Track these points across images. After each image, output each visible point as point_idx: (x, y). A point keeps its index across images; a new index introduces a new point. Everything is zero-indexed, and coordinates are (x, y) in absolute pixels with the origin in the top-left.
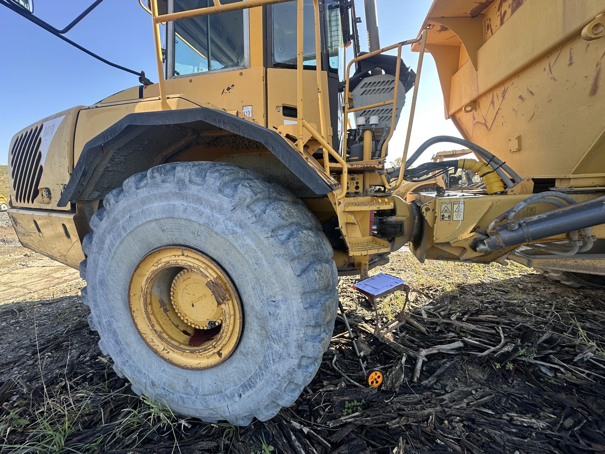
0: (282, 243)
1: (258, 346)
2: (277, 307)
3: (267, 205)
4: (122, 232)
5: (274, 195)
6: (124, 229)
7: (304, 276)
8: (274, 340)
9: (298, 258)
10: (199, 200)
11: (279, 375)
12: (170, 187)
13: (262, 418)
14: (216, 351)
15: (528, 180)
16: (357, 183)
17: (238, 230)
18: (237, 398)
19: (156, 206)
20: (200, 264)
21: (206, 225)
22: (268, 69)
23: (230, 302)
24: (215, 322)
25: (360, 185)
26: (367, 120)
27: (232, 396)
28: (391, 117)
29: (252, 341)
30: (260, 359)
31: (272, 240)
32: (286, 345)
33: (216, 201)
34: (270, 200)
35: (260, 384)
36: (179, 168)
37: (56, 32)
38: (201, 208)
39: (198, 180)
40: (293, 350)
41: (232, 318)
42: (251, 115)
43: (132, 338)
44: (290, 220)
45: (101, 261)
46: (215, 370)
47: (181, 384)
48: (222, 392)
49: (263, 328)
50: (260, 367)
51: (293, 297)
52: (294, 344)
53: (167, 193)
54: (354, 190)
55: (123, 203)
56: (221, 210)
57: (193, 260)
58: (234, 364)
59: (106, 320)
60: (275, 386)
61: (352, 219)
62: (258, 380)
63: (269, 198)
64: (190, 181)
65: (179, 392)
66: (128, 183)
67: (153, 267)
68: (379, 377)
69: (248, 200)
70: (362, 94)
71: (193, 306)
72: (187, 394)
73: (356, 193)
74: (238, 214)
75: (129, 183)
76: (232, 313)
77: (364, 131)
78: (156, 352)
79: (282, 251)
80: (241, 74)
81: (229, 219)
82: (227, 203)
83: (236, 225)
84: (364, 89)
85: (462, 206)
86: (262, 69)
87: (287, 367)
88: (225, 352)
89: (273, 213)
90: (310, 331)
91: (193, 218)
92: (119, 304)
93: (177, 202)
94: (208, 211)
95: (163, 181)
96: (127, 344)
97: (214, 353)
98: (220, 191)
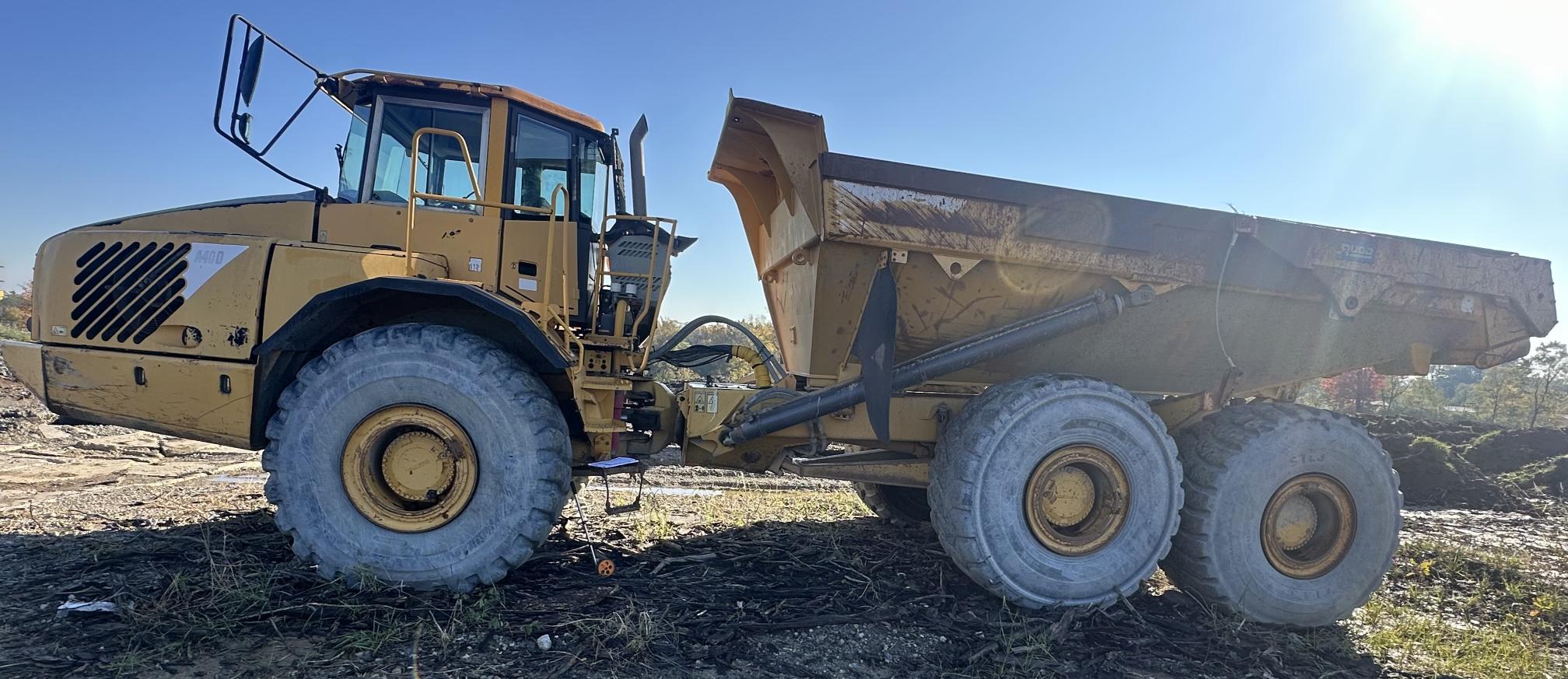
0: (523, 406)
1: (491, 501)
2: (513, 461)
3: (511, 374)
4: (349, 387)
5: (516, 365)
6: (352, 384)
7: (540, 435)
8: (508, 493)
9: (536, 420)
10: (446, 363)
11: (509, 528)
12: (415, 348)
13: (486, 578)
14: (442, 512)
15: (791, 377)
16: (604, 361)
17: (483, 392)
18: (463, 556)
19: (398, 364)
20: (437, 423)
21: (451, 386)
22: (506, 221)
23: (465, 460)
24: (436, 491)
25: (608, 364)
26: (624, 287)
27: (458, 554)
28: (659, 286)
29: (485, 496)
30: (492, 513)
31: (513, 402)
32: (519, 498)
33: (464, 365)
34: (514, 369)
35: (489, 537)
36: (425, 332)
37: (256, 155)
38: (448, 370)
39: (446, 345)
40: (525, 501)
41: (465, 476)
42: (480, 269)
43: (337, 503)
44: (531, 388)
45: (312, 417)
46: (439, 531)
47: (398, 547)
48: (446, 551)
49: (498, 482)
50: (491, 520)
51: (530, 453)
52: (527, 496)
53: (412, 354)
54: (600, 370)
55: (353, 358)
56: (468, 374)
57: (429, 420)
58: (463, 522)
59: (303, 484)
60: (504, 539)
61: (591, 397)
62: (487, 535)
63: (511, 368)
64: (438, 346)
65: (396, 555)
66: (362, 339)
67: (379, 426)
68: (610, 567)
69: (495, 367)
70: (620, 254)
71: (411, 473)
72: (405, 556)
73: (602, 373)
74: (485, 378)
75: (364, 338)
76: (466, 471)
77: (619, 299)
78: (367, 518)
79: (522, 413)
80: (471, 220)
81: (476, 382)
82: (474, 368)
83: (482, 388)
84: (622, 248)
85: (716, 397)
86: (499, 220)
87: (518, 519)
88: (451, 514)
89: (517, 380)
90: (542, 485)
91: (438, 378)
92: (326, 466)
93: (425, 365)
94: (455, 373)
95: (407, 342)
96: (327, 511)
97: (440, 514)
98: (468, 357)
